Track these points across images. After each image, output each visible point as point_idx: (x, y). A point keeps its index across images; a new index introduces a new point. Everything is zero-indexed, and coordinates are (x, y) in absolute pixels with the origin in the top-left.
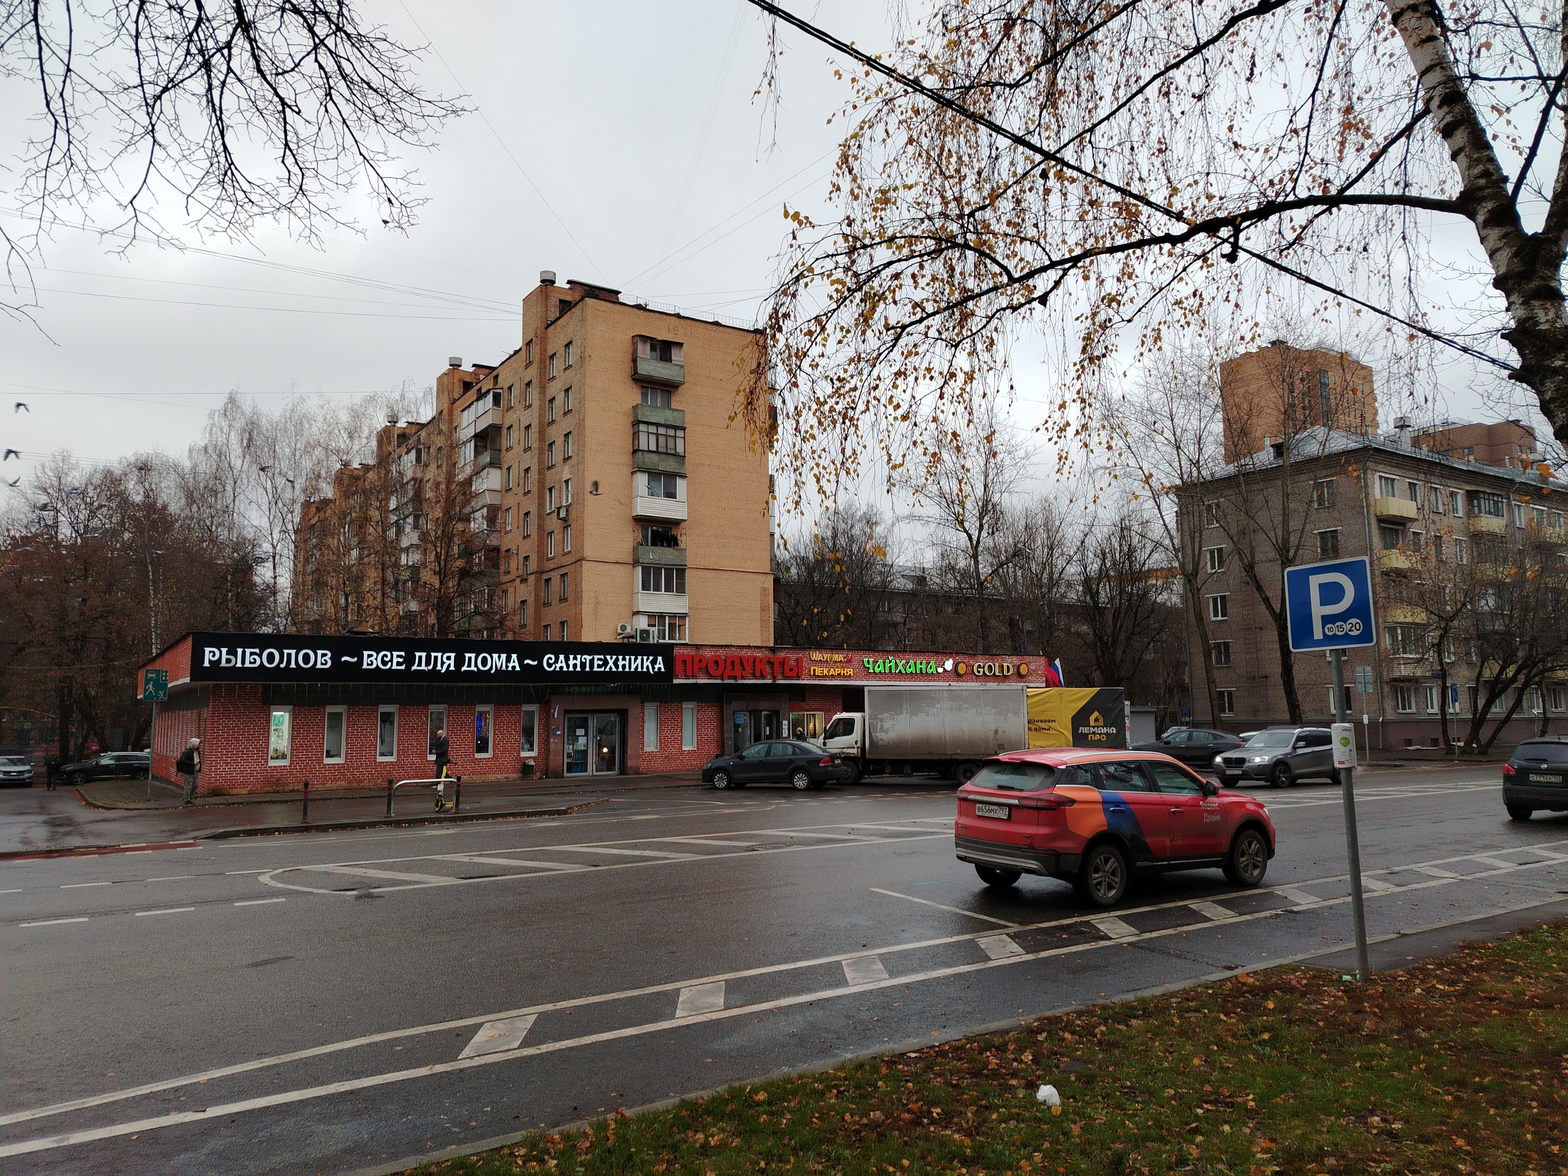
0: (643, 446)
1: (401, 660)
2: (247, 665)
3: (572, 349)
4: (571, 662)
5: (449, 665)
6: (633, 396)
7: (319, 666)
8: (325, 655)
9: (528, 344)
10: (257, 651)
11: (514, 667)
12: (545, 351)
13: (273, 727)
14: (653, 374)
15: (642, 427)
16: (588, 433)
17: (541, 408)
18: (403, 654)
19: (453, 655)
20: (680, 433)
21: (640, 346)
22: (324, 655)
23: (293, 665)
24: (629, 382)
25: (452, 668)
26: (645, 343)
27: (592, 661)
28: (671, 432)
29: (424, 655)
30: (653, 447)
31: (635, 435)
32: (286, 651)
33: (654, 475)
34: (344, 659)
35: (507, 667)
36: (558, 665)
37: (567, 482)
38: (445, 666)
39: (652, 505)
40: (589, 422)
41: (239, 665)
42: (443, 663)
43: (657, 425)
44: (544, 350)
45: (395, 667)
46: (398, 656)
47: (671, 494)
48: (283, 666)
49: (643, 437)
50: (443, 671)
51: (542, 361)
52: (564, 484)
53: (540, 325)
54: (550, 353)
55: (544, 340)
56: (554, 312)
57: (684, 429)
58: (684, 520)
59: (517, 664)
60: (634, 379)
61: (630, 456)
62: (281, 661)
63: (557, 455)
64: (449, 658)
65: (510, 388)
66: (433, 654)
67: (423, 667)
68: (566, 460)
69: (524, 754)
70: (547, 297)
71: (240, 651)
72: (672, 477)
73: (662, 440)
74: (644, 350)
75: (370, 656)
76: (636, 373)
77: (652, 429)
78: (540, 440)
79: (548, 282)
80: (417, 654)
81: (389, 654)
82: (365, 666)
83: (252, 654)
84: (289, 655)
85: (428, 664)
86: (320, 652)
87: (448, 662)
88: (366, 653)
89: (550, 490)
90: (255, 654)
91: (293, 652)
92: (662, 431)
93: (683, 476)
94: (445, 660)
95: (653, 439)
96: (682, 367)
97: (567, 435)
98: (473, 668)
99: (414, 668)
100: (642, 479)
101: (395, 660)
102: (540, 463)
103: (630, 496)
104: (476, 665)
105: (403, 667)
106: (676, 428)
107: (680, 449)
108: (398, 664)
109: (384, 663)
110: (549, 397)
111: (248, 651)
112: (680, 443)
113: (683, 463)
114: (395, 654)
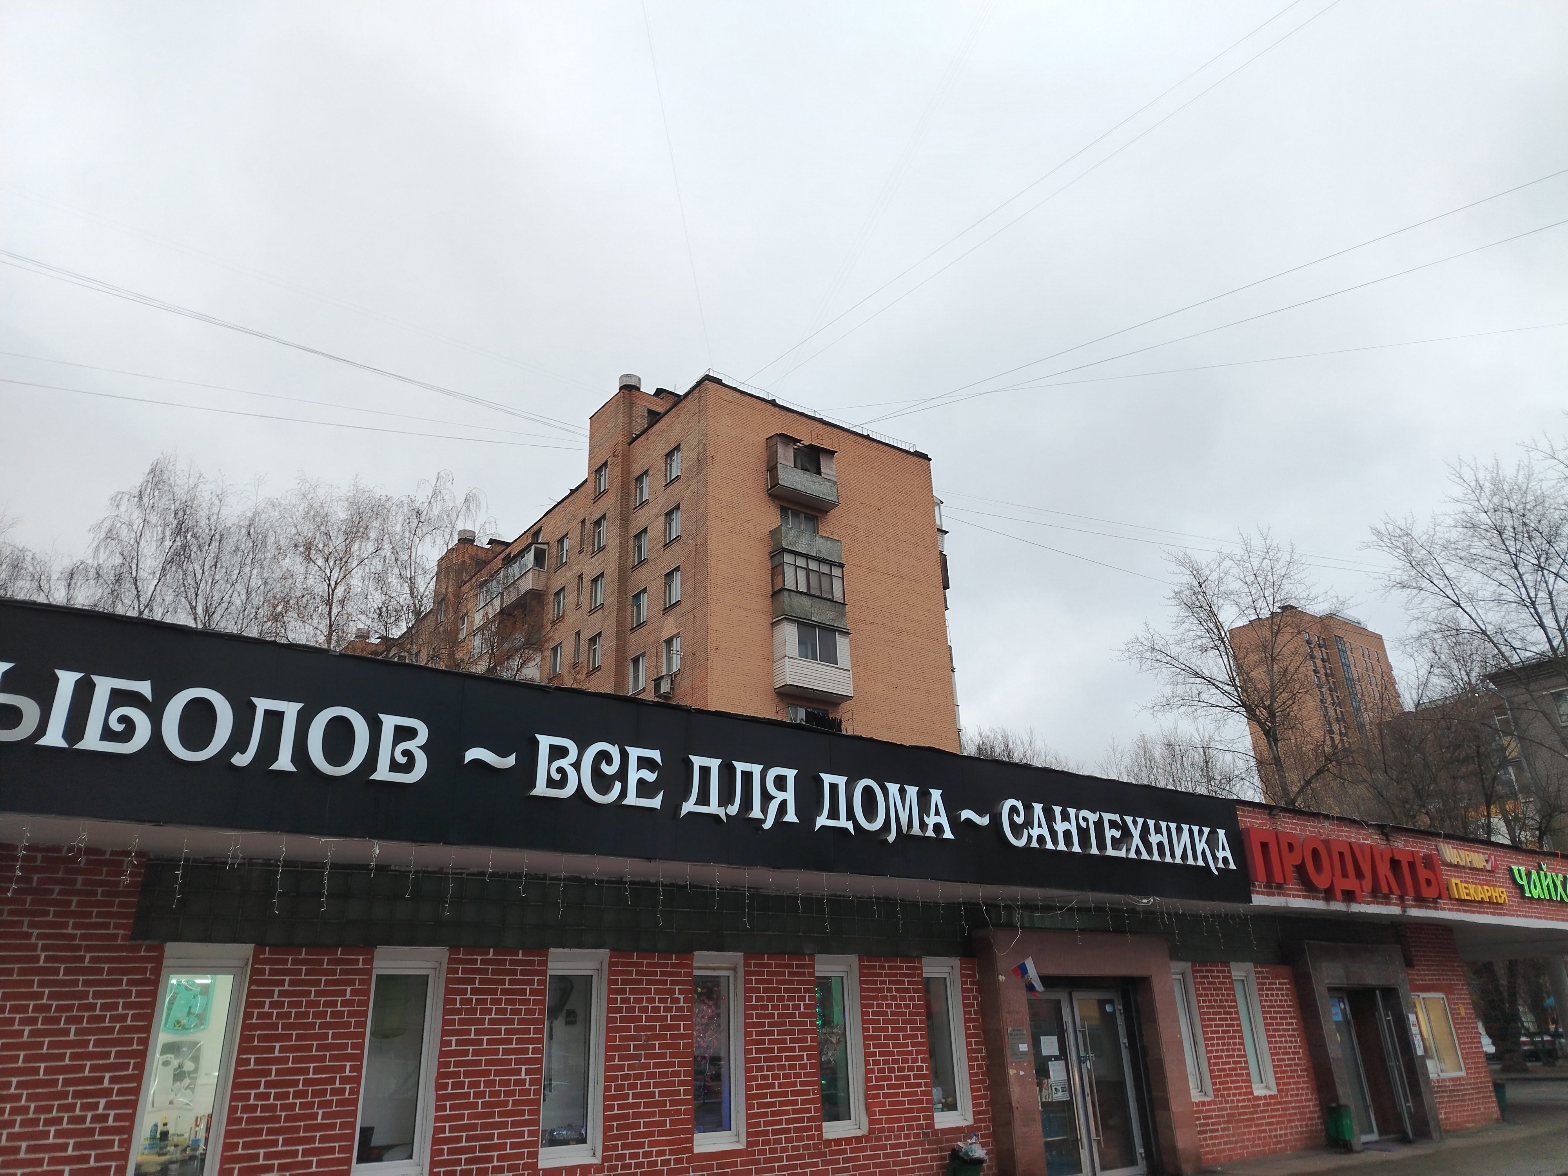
0: (790, 584)
1: (650, 777)
2: (91, 741)
3: (677, 457)
4: (1060, 827)
5: (783, 805)
6: (770, 518)
7: (382, 773)
8: (411, 733)
9: (597, 471)
10: (144, 688)
11: (938, 828)
12: (629, 473)
13: (162, 1037)
14: (800, 487)
15: (788, 558)
16: (712, 562)
17: (623, 548)
18: (655, 755)
19: (790, 774)
20: (836, 572)
21: (780, 450)
22: (403, 734)
23: (284, 762)
24: (764, 497)
25: (791, 817)
26: (787, 445)
27: (1099, 824)
28: (825, 569)
29: (714, 764)
30: (802, 588)
31: (777, 569)
32: (262, 704)
33: (805, 626)
34: (472, 754)
35: (923, 825)
36: (1035, 832)
37: (669, 642)
38: (773, 807)
39: (806, 671)
40: (712, 546)
41: (54, 737)
42: (767, 798)
43: (807, 557)
44: (626, 470)
45: (632, 799)
46: (644, 763)
47: (830, 657)
48: (241, 760)
49: (789, 572)
50: (767, 825)
51: (625, 485)
52: (664, 646)
53: (620, 439)
54: (637, 473)
55: (626, 460)
56: (641, 423)
57: (842, 566)
58: (848, 698)
59: (943, 820)
60: (770, 495)
61: (769, 601)
62: (238, 741)
63: (648, 607)
64: (780, 783)
65: (561, 541)
66: (740, 767)
67: (713, 808)
68: (667, 610)
69: (944, 1120)
70: (631, 405)
71: (67, 680)
72: (831, 631)
73: (813, 578)
74: (785, 456)
75: (558, 752)
76: (775, 483)
77: (801, 562)
78: (619, 591)
79: (629, 389)
80: (698, 761)
81: (614, 751)
82: (541, 789)
83: (118, 698)
84: (274, 719)
85: (726, 799)
86: (389, 722)
87: (780, 796)
88: (545, 742)
89: (636, 661)
90: (134, 699)
91: (291, 710)
92: (813, 565)
93: (846, 633)
94: (771, 789)
95: (801, 575)
96: (834, 483)
97: (669, 575)
98: (843, 822)
99: (689, 806)
100: (789, 633)
101: (634, 776)
102: (620, 623)
103: (771, 660)
104: (851, 816)
105: (656, 803)
106: (831, 564)
107: (838, 595)
108: (644, 789)
109: (602, 782)
110: (634, 531)
111: (104, 685)
112: (837, 584)
113: (843, 614)
114: (634, 753)
